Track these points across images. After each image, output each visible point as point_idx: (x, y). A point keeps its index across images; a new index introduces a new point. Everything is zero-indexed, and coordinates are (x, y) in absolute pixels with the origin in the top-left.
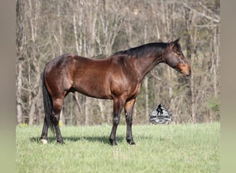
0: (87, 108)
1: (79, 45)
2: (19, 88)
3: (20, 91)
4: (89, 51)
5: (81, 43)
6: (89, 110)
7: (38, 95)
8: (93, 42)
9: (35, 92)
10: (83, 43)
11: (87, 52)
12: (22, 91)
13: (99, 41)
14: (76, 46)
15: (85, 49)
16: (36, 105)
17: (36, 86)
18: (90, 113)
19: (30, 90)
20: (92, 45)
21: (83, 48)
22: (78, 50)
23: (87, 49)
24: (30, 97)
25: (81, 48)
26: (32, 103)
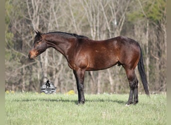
0: (99, 82)
1: (94, 31)
2: (46, 65)
3: (46, 68)
4: (101, 36)
5: (95, 30)
6: (101, 84)
7: (60, 71)
8: (105, 29)
9: (58, 69)
10: (96, 29)
11: (100, 37)
12: (48, 67)
13: (109, 28)
14: (91, 32)
15: (98, 35)
16: (59, 79)
17: (59, 64)
18: (101, 86)
19: (54, 67)
20: (104, 32)
21: (96, 34)
22: (92, 35)
23: (100, 34)
24: (54, 72)
25: (95, 33)
26: (56, 77)
